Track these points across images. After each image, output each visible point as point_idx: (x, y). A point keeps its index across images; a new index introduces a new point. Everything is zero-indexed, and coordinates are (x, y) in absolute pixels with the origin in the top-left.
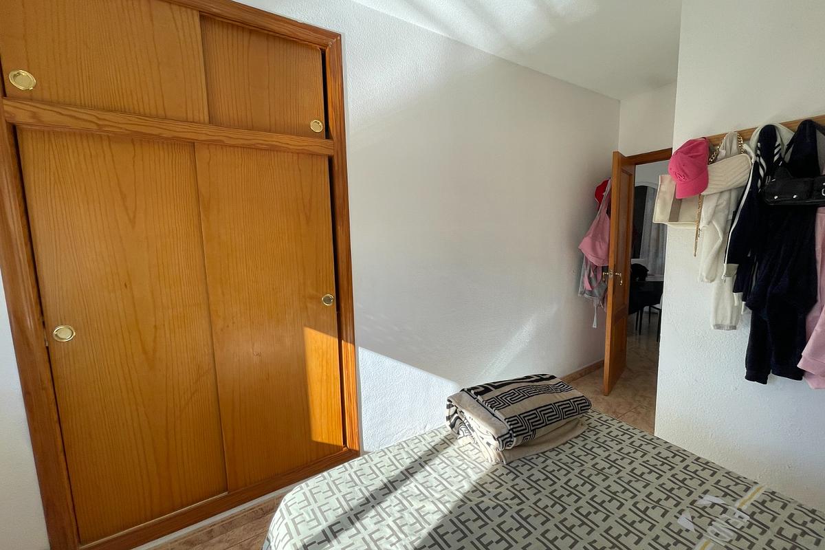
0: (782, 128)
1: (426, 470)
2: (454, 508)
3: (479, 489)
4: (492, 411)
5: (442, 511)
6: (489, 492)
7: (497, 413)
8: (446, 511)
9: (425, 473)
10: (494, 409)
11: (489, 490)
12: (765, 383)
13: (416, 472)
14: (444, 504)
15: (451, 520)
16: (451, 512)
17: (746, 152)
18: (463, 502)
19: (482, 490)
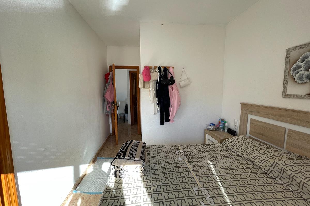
0: (161, 67)
1: (126, 198)
2: (151, 199)
3: (148, 187)
4: (133, 159)
5: (149, 204)
6: (151, 185)
7: (136, 159)
8: (150, 202)
9: (128, 200)
10: (134, 158)
11: (150, 185)
12: (163, 125)
13: (124, 202)
14: (147, 201)
15: (155, 203)
16: (151, 201)
17: (156, 72)
18: (150, 194)
19: (149, 186)
